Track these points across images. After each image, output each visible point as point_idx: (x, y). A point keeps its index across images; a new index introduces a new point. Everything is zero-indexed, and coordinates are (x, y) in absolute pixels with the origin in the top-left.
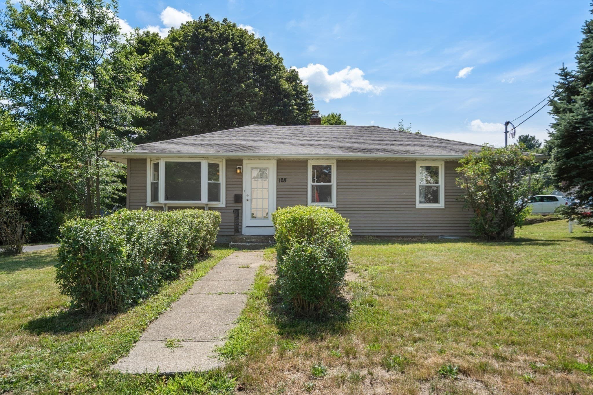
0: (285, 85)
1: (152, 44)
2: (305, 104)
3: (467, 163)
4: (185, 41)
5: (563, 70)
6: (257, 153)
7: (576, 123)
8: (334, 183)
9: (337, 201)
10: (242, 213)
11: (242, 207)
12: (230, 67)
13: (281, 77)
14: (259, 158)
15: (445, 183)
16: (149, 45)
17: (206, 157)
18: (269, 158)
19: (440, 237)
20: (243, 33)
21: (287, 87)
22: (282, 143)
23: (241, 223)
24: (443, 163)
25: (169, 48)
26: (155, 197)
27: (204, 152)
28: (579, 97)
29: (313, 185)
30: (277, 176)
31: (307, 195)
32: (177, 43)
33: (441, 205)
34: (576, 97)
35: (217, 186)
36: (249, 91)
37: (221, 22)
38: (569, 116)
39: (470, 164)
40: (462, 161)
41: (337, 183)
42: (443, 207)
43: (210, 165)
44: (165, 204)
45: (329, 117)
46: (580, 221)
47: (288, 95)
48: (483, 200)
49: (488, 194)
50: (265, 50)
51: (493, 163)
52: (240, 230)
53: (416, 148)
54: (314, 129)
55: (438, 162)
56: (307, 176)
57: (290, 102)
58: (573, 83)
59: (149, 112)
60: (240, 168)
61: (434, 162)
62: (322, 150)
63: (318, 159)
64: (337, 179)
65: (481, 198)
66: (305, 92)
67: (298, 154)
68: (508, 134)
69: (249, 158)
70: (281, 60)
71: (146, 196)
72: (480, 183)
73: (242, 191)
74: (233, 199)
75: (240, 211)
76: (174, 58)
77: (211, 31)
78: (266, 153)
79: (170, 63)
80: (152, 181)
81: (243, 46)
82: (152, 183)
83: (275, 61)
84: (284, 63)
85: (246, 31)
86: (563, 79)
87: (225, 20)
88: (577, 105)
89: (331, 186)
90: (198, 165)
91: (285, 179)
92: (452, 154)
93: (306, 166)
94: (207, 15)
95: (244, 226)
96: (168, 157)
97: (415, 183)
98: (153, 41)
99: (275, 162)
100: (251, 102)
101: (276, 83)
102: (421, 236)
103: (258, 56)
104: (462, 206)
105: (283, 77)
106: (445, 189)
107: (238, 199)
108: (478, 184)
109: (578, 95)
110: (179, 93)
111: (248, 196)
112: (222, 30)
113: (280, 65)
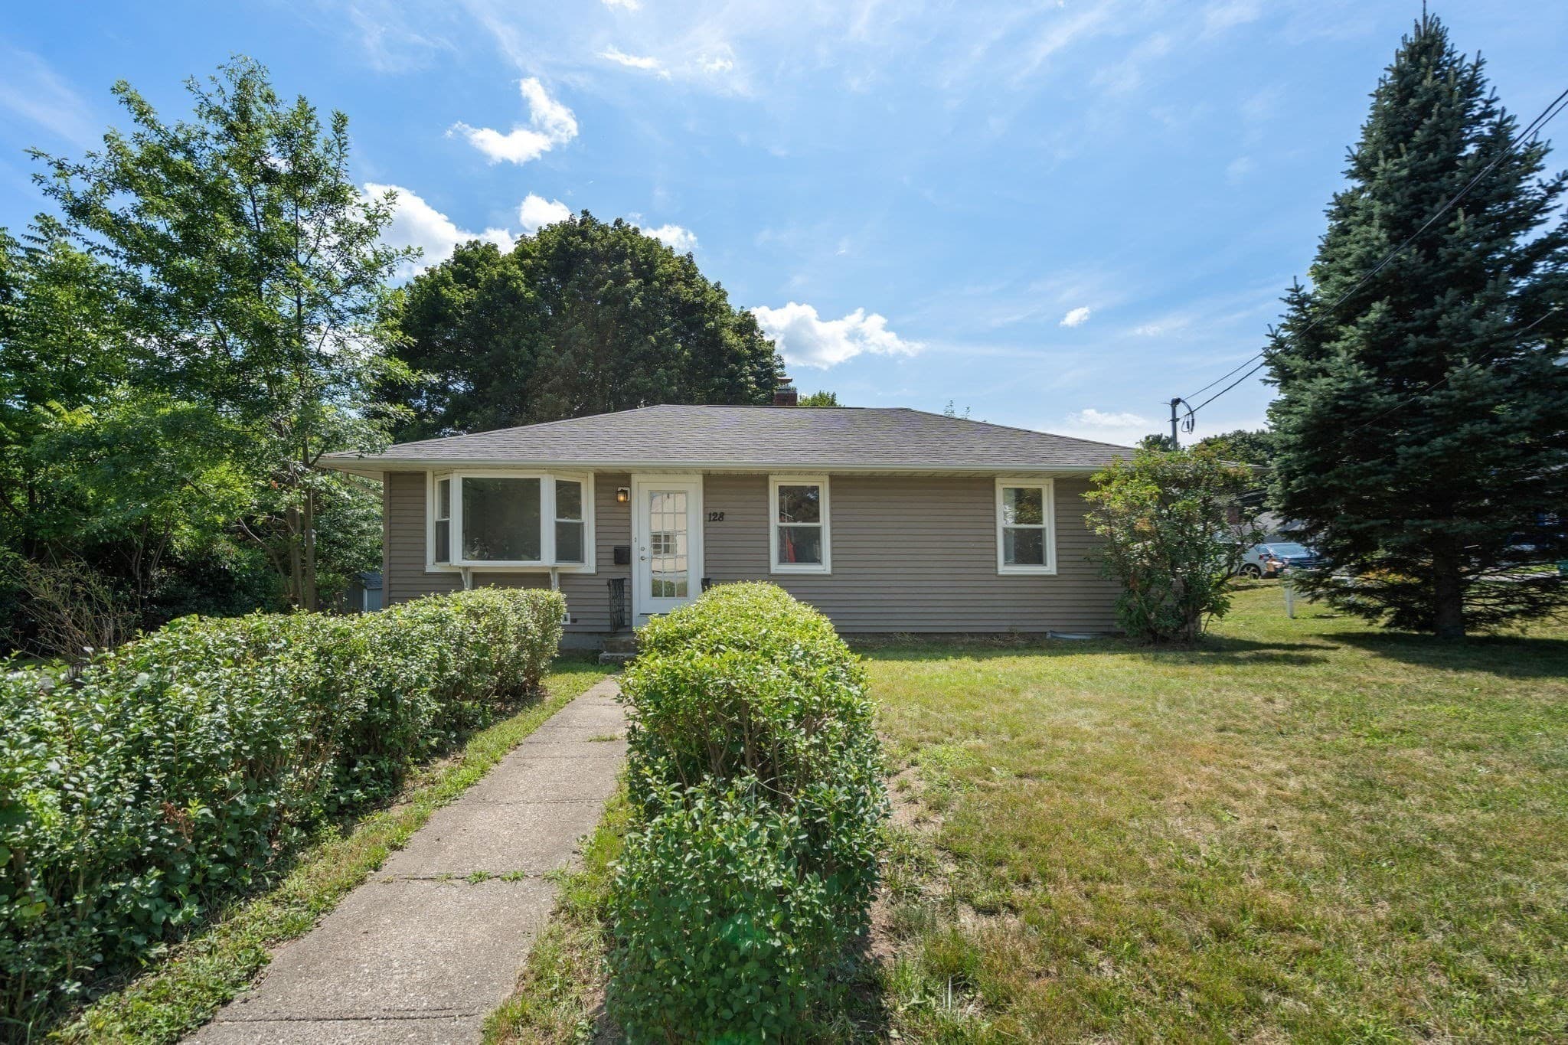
0: (731, 339)
1: (483, 263)
2: (770, 374)
3: (1108, 482)
4: (545, 257)
5: (1297, 290)
6: (659, 460)
7: (1339, 397)
8: (825, 522)
9: (833, 561)
10: (630, 586)
11: (630, 573)
12: (627, 304)
13: (724, 325)
14: (664, 471)
15: (1057, 523)
16: (478, 265)
17: (552, 469)
18: (685, 471)
19: (1049, 636)
20: (652, 245)
21: (734, 341)
22: (717, 440)
23: (630, 606)
24: (1051, 481)
25: (514, 270)
26: (443, 554)
27: (546, 457)
28: (1339, 345)
29: (781, 528)
30: (705, 508)
31: (768, 548)
32: (529, 261)
33: (1050, 568)
34: (1333, 344)
35: (577, 530)
36: (664, 349)
37: (611, 225)
38: (1322, 382)
39: (1115, 483)
40: (1097, 477)
41: (832, 522)
42: (1054, 572)
43: (560, 485)
44: (466, 569)
45: (814, 398)
46: (1332, 600)
47: (737, 357)
48: (1145, 561)
49: (1156, 547)
50: (693, 276)
51: (1162, 482)
52: (626, 623)
53: (994, 451)
54: (782, 414)
55: (1042, 481)
56: (768, 509)
57: (740, 369)
58: (1319, 319)
59: (419, 372)
60: (625, 492)
61: (1031, 480)
62: (797, 454)
63: (790, 473)
64: (832, 515)
65: (1141, 555)
66: (770, 353)
67: (748, 460)
68: (1179, 424)
69: (644, 470)
70: (723, 295)
71: (424, 550)
72: (1143, 525)
73: (630, 539)
74: (612, 556)
75: (626, 583)
76: (523, 289)
77: (593, 241)
78: (679, 461)
79: (515, 297)
80: (437, 519)
81: (652, 267)
82: (437, 523)
83: (712, 296)
84: (729, 300)
85: (657, 242)
86: (1294, 310)
87: (618, 222)
88: (1339, 360)
89: (818, 529)
90: (533, 485)
91: (722, 515)
92: (1072, 463)
93: (766, 487)
94: (585, 213)
95: (636, 612)
96: (468, 467)
97: (995, 523)
98: (483, 258)
99: (699, 479)
100: (667, 368)
101: (715, 333)
102: (1012, 634)
103: (680, 285)
104: (1096, 572)
105: (727, 325)
106: (1058, 536)
107: (622, 556)
108: (1137, 528)
109: (1337, 340)
110: (532, 353)
111: (643, 549)
112: (613, 240)
113: (722, 302)
